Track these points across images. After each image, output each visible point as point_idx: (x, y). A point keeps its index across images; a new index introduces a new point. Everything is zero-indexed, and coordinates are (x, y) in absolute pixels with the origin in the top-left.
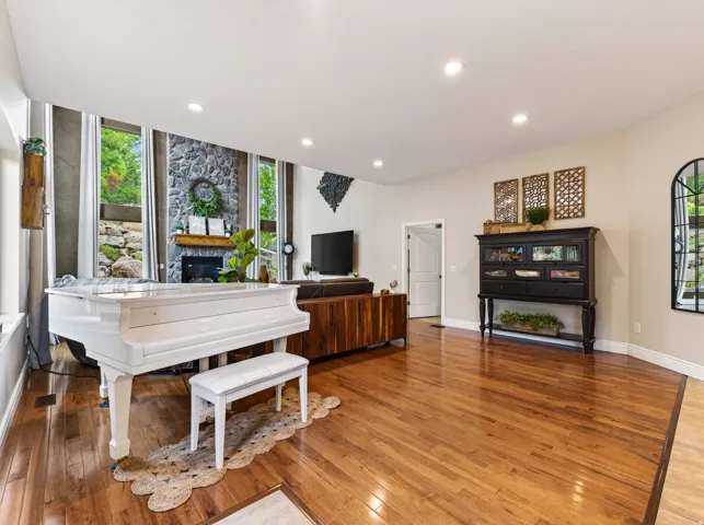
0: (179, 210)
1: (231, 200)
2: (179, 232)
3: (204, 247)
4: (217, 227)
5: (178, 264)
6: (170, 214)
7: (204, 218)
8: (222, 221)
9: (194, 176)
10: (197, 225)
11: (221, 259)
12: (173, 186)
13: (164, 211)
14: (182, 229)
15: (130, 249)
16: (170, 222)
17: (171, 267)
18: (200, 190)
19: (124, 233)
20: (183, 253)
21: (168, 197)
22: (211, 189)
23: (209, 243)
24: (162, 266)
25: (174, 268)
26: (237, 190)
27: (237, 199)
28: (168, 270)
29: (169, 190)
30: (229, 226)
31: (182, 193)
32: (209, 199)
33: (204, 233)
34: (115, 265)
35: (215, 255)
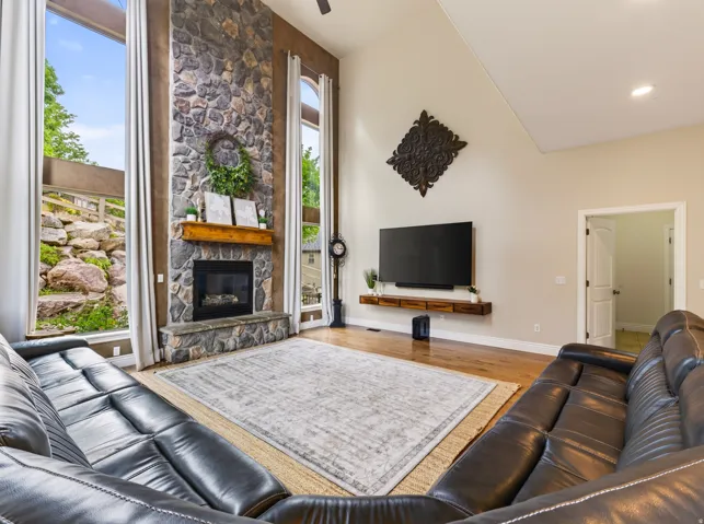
0: (189, 182)
1: (264, 172)
2: (191, 218)
3: (226, 245)
4: (247, 213)
5: (187, 274)
6: (174, 187)
7: (228, 198)
8: (253, 203)
9: (213, 127)
10: (218, 208)
11: (250, 264)
12: (179, 140)
13: (163, 181)
14: (195, 213)
15: (76, 247)
16: (174, 201)
17: (176, 280)
18: (222, 151)
19: (65, 223)
20: (195, 256)
21: (171, 158)
22: (236, 151)
23: (236, 238)
24: (160, 278)
25: (181, 281)
26: (272, 158)
27: (272, 171)
28: (171, 284)
29: (172, 146)
30: (262, 213)
31: (194, 153)
32: (237, 168)
33: (229, 223)
34: (54, 271)
35: (242, 258)
